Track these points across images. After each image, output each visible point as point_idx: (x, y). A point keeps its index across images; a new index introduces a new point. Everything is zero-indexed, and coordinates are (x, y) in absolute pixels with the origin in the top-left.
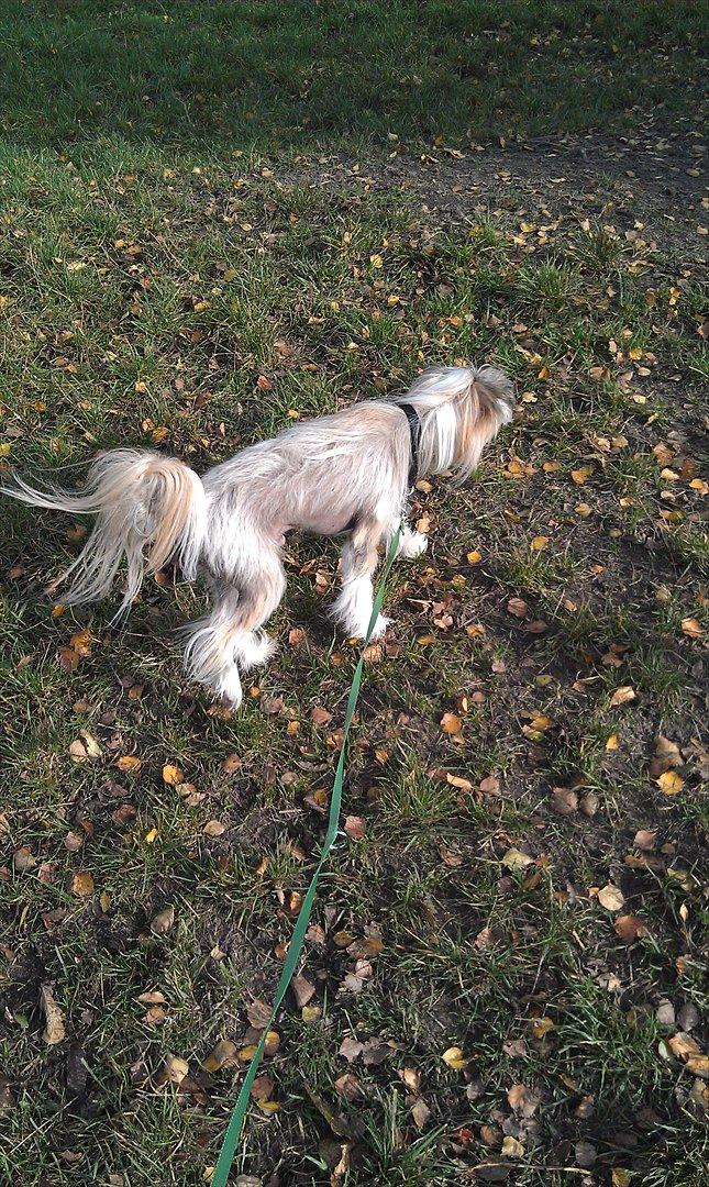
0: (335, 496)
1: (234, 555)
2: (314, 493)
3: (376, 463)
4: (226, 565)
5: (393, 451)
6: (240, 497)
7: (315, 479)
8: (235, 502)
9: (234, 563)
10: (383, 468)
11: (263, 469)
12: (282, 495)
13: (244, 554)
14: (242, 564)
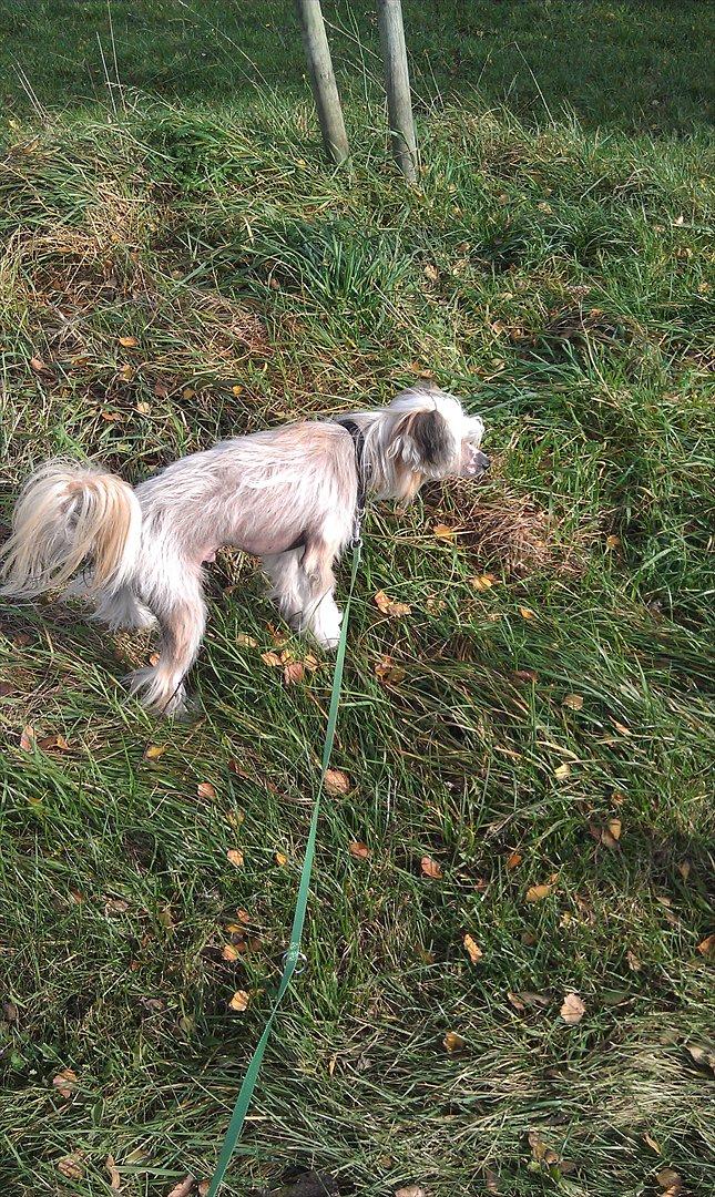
0: (272, 518)
1: (153, 579)
2: (249, 515)
3: (318, 480)
4: (143, 589)
5: (335, 469)
6: (167, 522)
7: (251, 501)
8: (160, 526)
9: (152, 588)
10: (327, 485)
11: (196, 490)
12: (214, 519)
13: (163, 580)
14: (160, 591)
